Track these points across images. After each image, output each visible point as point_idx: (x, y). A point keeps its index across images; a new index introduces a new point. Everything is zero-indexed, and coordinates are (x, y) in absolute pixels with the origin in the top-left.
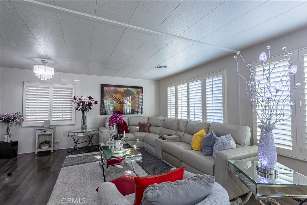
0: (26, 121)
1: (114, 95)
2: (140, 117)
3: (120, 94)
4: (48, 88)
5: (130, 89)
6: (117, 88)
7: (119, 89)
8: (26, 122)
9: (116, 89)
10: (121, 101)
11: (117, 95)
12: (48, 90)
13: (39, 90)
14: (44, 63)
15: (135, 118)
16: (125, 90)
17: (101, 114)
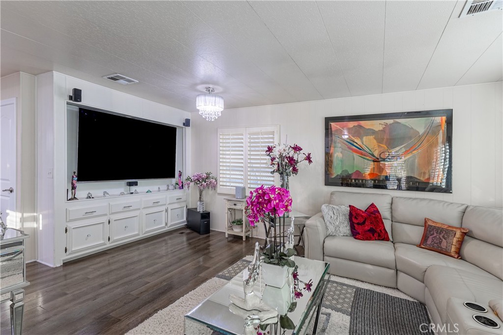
0: (221, 185)
1: (356, 140)
2: (431, 200)
3: (372, 137)
4: (242, 135)
5: (402, 121)
6: (363, 123)
7: (366, 124)
8: (221, 187)
9: (360, 126)
10: (376, 155)
11: (364, 138)
12: (242, 139)
13: (232, 139)
14: (209, 92)
15: (415, 201)
16: (386, 124)
17: (326, 184)
